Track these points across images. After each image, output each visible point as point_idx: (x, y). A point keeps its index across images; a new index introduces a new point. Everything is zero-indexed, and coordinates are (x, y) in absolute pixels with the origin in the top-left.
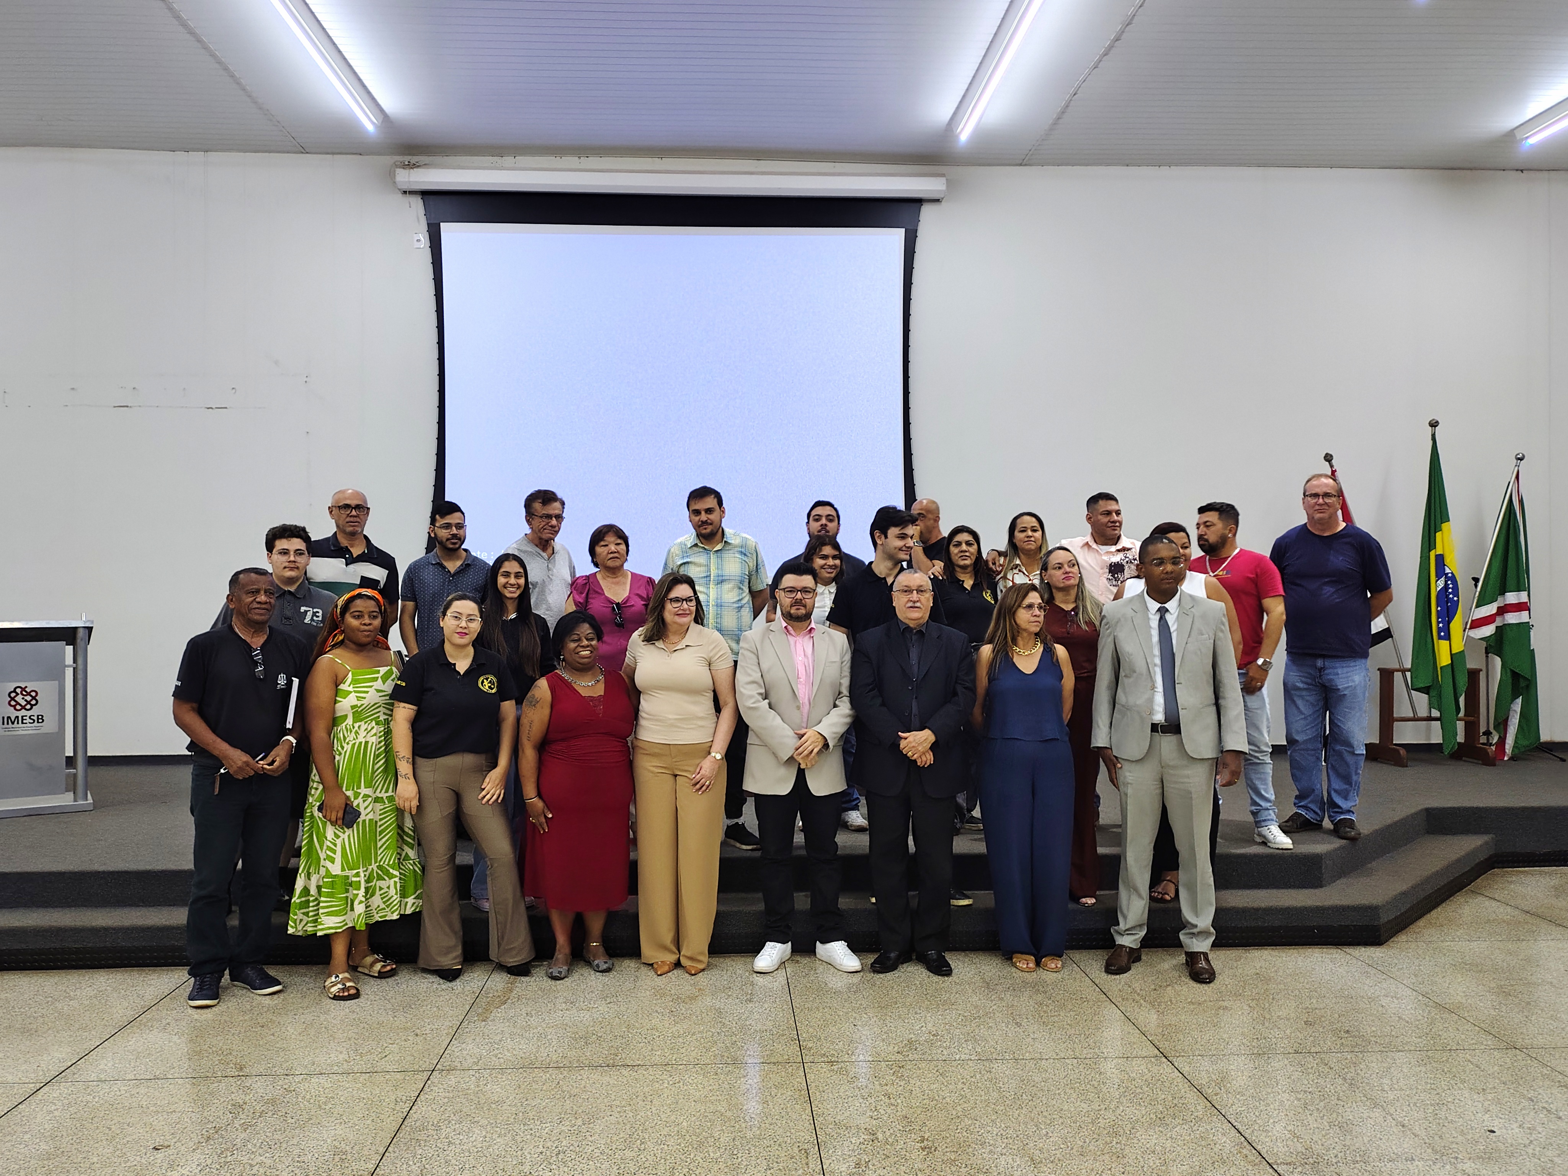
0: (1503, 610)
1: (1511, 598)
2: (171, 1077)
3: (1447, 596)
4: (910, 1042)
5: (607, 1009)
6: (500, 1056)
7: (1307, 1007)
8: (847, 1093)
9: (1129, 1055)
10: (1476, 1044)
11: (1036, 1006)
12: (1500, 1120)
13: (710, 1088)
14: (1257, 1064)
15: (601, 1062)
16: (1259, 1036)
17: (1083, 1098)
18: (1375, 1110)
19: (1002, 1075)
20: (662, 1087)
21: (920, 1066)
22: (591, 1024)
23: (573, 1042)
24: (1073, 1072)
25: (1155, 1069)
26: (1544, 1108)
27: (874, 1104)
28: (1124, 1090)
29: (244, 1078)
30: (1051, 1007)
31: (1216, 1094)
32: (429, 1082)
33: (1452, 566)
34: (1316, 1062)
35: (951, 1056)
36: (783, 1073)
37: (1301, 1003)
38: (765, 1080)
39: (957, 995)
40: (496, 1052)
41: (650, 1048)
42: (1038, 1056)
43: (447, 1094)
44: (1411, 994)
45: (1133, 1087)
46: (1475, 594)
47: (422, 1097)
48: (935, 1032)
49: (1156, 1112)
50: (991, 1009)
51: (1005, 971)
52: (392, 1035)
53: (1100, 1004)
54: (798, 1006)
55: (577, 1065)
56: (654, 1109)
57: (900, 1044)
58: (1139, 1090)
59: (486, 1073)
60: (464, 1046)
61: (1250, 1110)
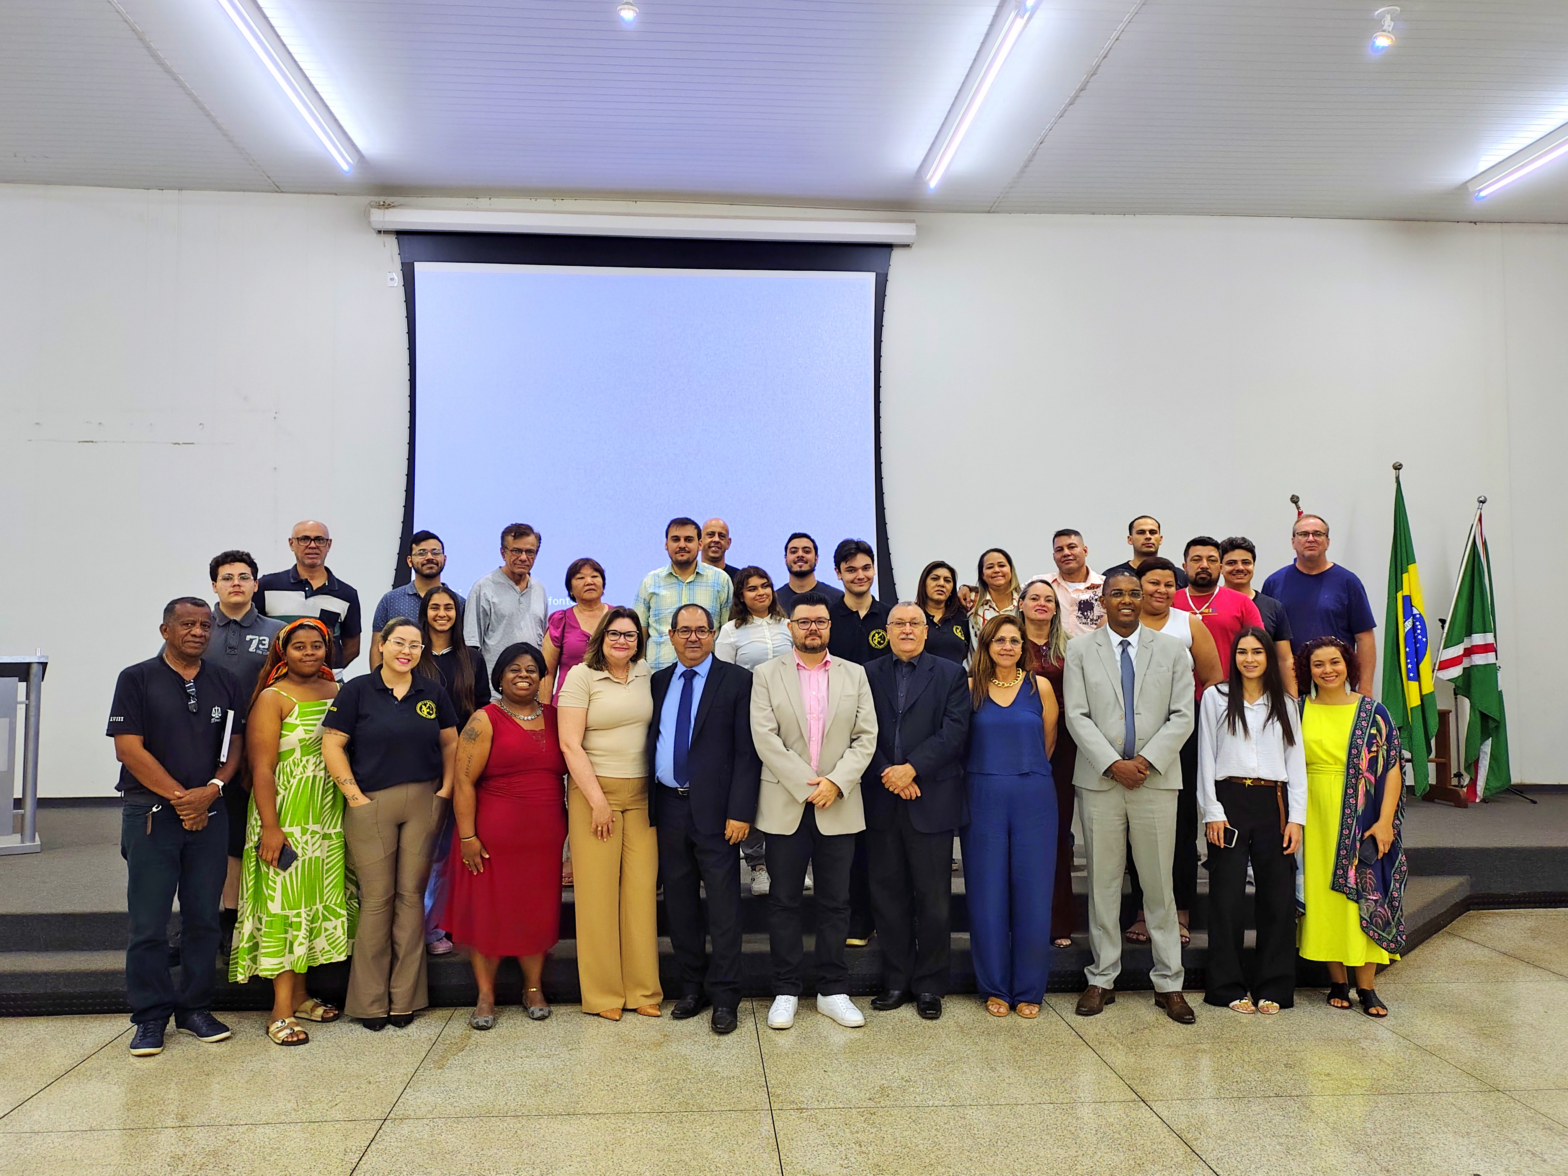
0: (1469, 652)
1: (1478, 639)
2: (107, 1128)
3: (1415, 638)
4: (882, 1087)
5: (568, 1056)
6: (455, 1104)
7: (1287, 1050)
8: (817, 1141)
9: (1107, 1100)
10: (1458, 1086)
11: (1011, 1051)
12: (1486, 1164)
13: (674, 1136)
14: (1237, 1108)
15: (561, 1110)
16: (1239, 1080)
17: (1060, 1143)
18: (1358, 1154)
19: (975, 1121)
20: (624, 1136)
21: (892, 1113)
22: (552, 1071)
23: (532, 1090)
24: (1049, 1118)
25: (1133, 1114)
26: (1529, 1151)
27: (844, 1152)
28: (1102, 1135)
29: (185, 1129)
30: (1026, 1051)
31: (1196, 1139)
32: (381, 1131)
33: (1420, 607)
34: (1297, 1105)
35: (924, 1103)
36: (751, 1121)
37: (1281, 1046)
38: (732, 1128)
39: (930, 1040)
40: (452, 1100)
41: (612, 1096)
42: (1013, 1101)
43: (399, 1144)
44: (1391, 1036)
45: (1111, 1132)
46: (1442, 635)
47: (372, 1146)
48: (908, 1078)
49: (1134, 1158)
50: (965, 1054)
51: (979, 1015)
52: (343, 1082)
53: (1076, 1047)
54: (766, 1051)
55: (537, 1114)
56: (615, 1159)
57: (872, 1090)
58: (1117, 1136)
59: (440, 1122)
60: (418, 1094)
61: (1231, 1155)
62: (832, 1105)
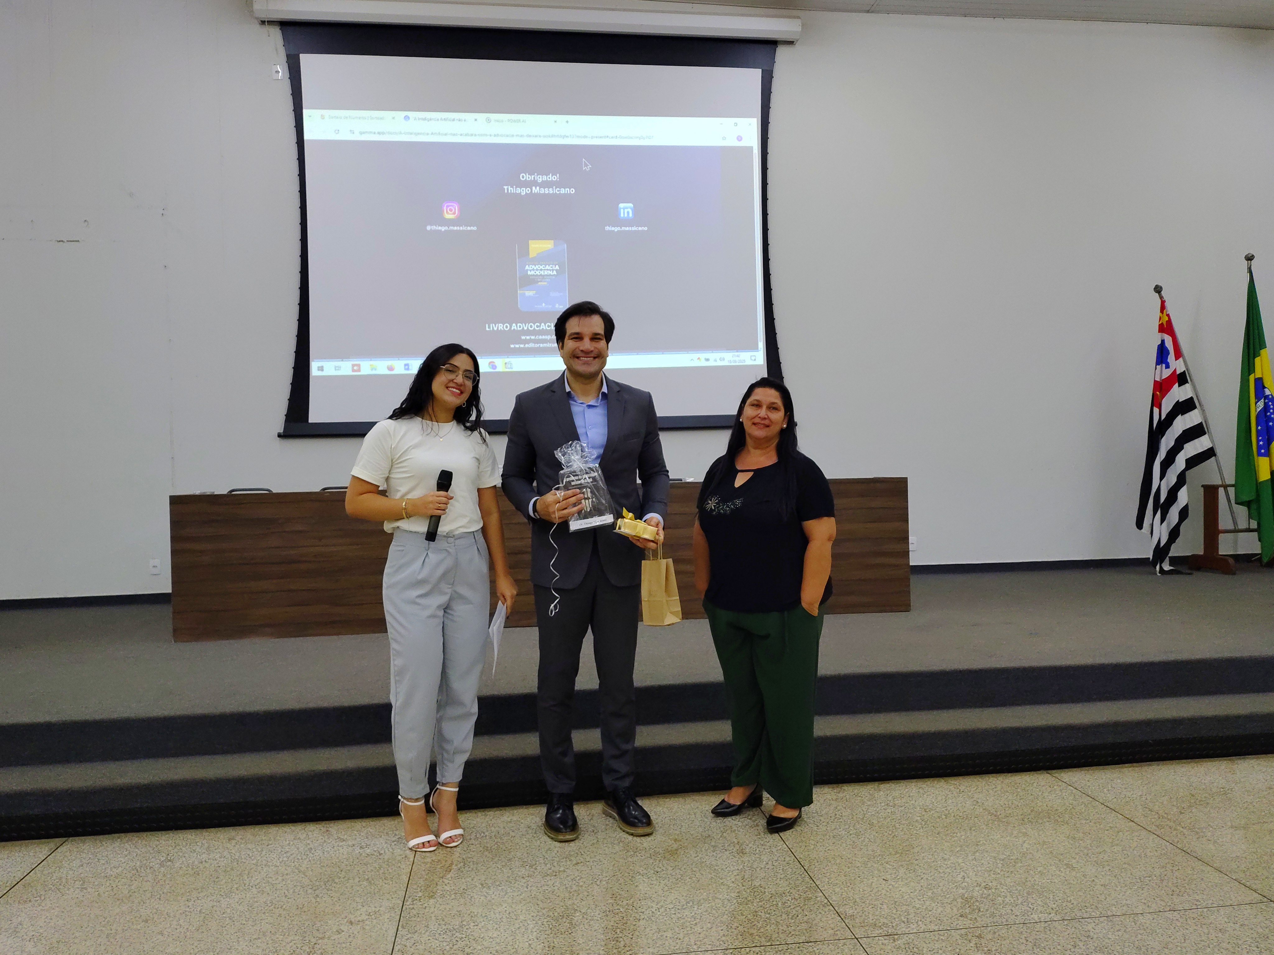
3: (1267, 416)
9: (1230, 902)
22: (568, 895)
30: (1088, 842)
50: (1024, 848)
57: (955, 904)
62: (923, 927)
